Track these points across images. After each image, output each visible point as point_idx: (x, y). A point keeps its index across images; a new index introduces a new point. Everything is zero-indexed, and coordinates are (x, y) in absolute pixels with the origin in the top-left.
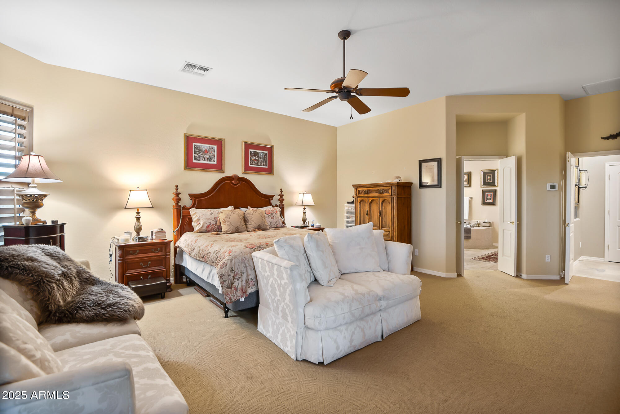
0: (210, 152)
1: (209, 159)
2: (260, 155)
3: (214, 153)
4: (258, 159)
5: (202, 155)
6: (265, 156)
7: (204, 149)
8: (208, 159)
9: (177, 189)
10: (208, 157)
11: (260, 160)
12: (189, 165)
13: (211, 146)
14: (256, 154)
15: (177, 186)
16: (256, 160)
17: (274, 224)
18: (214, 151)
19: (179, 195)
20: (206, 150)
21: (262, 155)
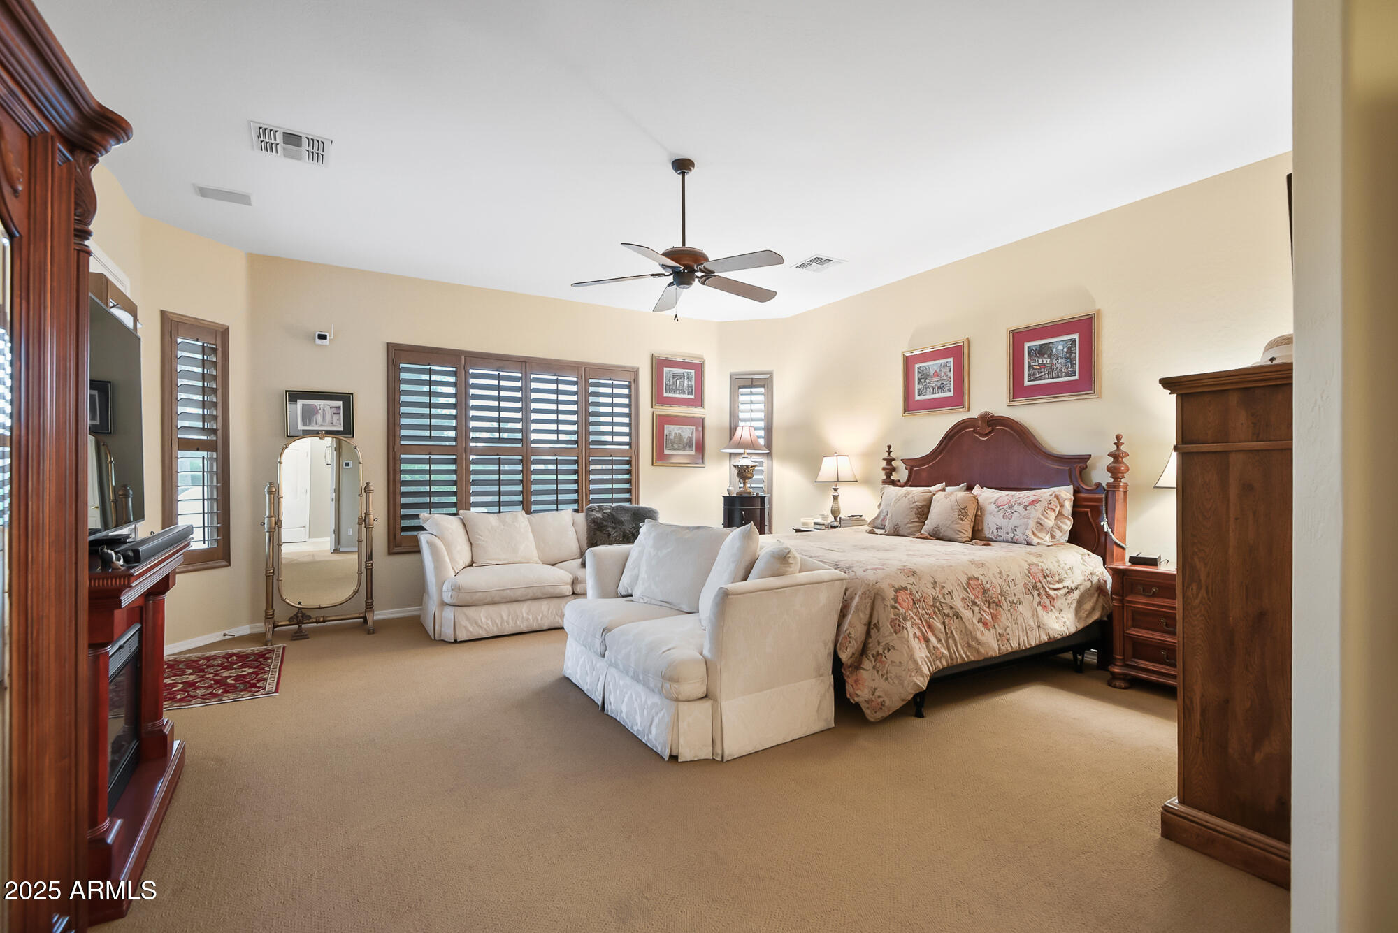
0: (943, 374)
1: (941, 388)
2: (1054, 350)
3: (949, 374)
4: (1051, 361)
5: (929, 383)
6: (1070, 348)
7: (932, 372)
8: (939, 388)
9: (889, 452)
10: (939, 384)
11: (1054, 362)
12: (910, 405)
13: (944, 361)
14: (1042, 351)
15: (889, 447)
16: (1043, 366)
17: (1007, 533)
18: (950, 370)
19: (893, 463)
20: (936, 371)
21: (1060, 347)
